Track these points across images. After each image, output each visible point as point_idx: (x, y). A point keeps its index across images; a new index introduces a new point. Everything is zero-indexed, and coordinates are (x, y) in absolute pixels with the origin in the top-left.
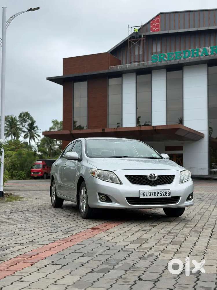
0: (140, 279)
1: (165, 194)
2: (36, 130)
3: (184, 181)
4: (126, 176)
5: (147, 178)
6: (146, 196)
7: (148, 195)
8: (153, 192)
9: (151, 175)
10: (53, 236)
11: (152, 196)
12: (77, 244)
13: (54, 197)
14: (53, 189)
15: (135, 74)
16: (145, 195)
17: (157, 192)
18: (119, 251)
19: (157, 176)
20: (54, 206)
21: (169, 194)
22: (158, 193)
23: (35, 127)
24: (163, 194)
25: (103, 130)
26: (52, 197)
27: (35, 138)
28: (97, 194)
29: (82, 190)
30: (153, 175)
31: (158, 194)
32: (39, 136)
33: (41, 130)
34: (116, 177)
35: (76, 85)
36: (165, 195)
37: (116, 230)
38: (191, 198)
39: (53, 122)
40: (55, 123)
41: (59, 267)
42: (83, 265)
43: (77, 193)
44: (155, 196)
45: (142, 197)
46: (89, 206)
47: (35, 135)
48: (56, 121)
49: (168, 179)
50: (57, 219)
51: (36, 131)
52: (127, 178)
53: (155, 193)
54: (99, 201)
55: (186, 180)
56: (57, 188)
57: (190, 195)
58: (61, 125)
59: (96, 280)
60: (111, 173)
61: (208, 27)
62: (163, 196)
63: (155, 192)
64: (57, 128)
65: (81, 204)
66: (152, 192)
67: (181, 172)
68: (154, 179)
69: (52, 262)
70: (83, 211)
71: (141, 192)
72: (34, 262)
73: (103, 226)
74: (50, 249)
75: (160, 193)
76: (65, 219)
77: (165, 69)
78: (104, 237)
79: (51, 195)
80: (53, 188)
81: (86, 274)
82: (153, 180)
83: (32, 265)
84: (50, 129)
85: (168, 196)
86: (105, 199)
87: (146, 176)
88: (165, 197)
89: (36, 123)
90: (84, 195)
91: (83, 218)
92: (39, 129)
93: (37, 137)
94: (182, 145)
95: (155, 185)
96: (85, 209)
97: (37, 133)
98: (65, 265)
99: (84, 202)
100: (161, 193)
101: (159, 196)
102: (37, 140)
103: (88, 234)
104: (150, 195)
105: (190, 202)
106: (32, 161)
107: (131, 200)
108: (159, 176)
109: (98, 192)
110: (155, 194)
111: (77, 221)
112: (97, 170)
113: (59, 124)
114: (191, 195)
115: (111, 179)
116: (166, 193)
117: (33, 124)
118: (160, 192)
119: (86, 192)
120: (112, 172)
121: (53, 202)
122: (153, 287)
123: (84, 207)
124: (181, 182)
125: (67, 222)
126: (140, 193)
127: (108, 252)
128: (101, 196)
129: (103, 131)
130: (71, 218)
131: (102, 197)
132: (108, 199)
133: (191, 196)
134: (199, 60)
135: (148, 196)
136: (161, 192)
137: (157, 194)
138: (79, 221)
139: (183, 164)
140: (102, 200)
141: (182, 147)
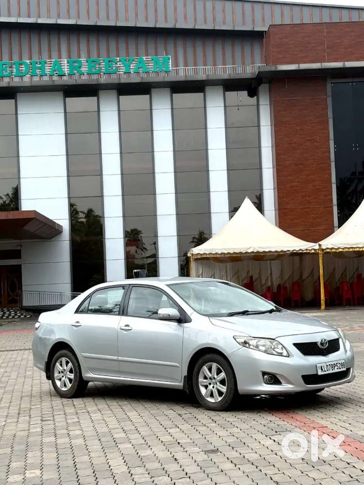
4: (295, 345)
5: (318, 345)
6: (324, 371)
11: (330, 370)
19: (328, 341)
21: (344, 365)
24: (339, 365)
28: (261, 375)
30: (323, 341)
34: (282, 347)
36: (341, 367)
45: (320, 373)
52: (297, 348)
54: (264, 384)
60: (273, 342)
61: (55, 20)
63: (332, 364)
66: (329, 365)
68: (325, 345)
75: (336, 366)
85: (343, 369)
86: (272, 380)
87: (316, 343)
94: (19, 248)
101: (336, 370)
104: (327, 369)
109: (262, 370)
112: (251, 338)
120: (274, 339)
126: (318, 367)
128: (266, 377)
132: (275, 380)
134: (50, 83)
136: (337, 363)
137: (333, 367)
139: (23, 284)
140: (269, 382)
141: (19, 251)
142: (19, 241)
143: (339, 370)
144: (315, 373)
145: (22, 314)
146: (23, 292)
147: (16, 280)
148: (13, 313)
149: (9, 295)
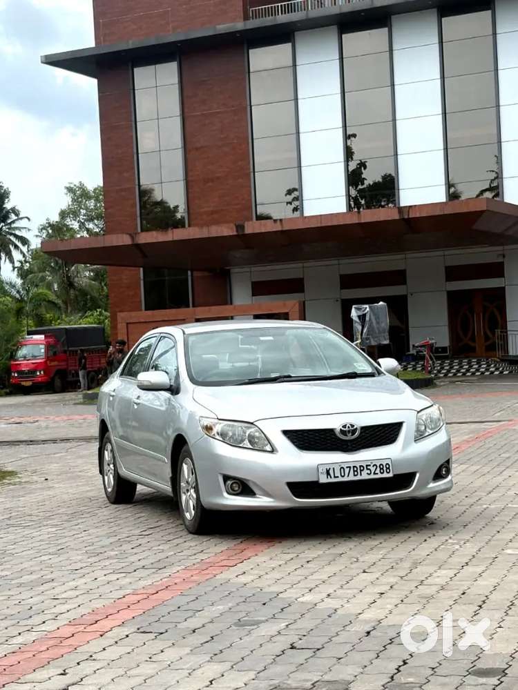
0: (293, 647)
1: (378, 469)
2: (13, 222)
3: (427, 434)
4: (286, 433)
5: (335, 434)
6: (335, 477)
7: (338, 474)
8: (350, 467)
9: (345, 426)
10: (128, 580)
11: (348, 476)
12: (182, 594)
13: (111, 477)
14: (107, 455)
15: (334, 29)
16: (332, 476)
17: (360, 466)
18: (264, 604)
19: (359, 429)
20: (112, 500)
21: (389, 468)
22: (362, 468)
23: (8, 212)
24: (373, 469)
25: (240, 227)
26: (106, 478)
27: (12, 248)
28: (221, 479)
29: (185, 467)
30: (349, 427)
31: (363, 470)
32: (24, 241)
33: (29, 219)
34: (263, 436)
35: (143, 76)
36: (378, 471)
37: (264, 559)
38: (444, 472)
39: (70, 190)
40: (79, 194)
41: (152, 636)
42: (194, 632)
43: (172, 472)
44: (355, 475)
45: (324, 479)
46: (202, 505)
47: (12, 238)
48: (82, 187)
49: (385, 434)
50: (127, 539)
51: (13, 226)
52: (289, 438)
53: (355, 469)
54: (225, 494)
55: (431, 432)
56: (117, 455)
57: (442, 465)
58: (97, 200)
59: (218, 652)
60: (249, 428)
62: (375, 473)
63: (354, 467)
64: (83, 212)
65: (184, 497)
66: (347, 467)
67: (418, 412)
68: (353, 434)
69: (138, 629)
70: (188, 515)
71: (322, 469)
72: (105, 631)
73: (238, 551)
74: (129, 607)
75: (367, 469)
76: (147, 539)
77: (435, 10)
78: (237, 576)
79: (101, 472)
80: (106, 452)
81: (202, 644)
82: (349, 437)
83: (101, 636)
84: (63, 214)
85: (385, 475)
86: (239, 488)
87: (331, 431)
88: (380, 476)
89: (11, 196)
90: (188, 478)
91: (191, 533)
92: (22, 218)
93: (16, 247)
94: (500, 260)
95: (355, 450)
96: (193, 512)
97: (17, 232)
98: (162, 633)
99: (189, 493)
100: (369, 467)
101: (365, 476)
102: (17, 256)
103: (203, 572)
104: (343, 475)
105: (445, 483)
106: (13, 335)
107: (298, 488)
108: (363, 428)
109: (220, 474)
110: (354, 471)
111: (176, 541)
112: (216, 421)
113: (89, 198)
114: (446, 467)
115: (250, 442)
116: (381, 467)
117: (3, 203)
118: (367, 466)
119: (193, 471)
120: (252, 423)
121: (109, 490)
122: (312, 657)
123: (192, 508)
124: (420, 436)
125: (152, 545)
126: (320, 470)
127: (242, 607)
128: (229, 482)
129: (237, 231)
130: (162, 534)
131: (232, 484)
132: (244, 488)
133: (444, 470)
135: (338, 477)
136: (370, 465)
137: (361, 471)
138: (181, 540)
139: (508, 320)
140: (232, 492)
141: (502, 264)
142: (500, 248)
143: (372, 476)
144: (315, 479)
145: (497, 369)
146: (508, 333)
147: (497, 313)
148: (485, 366)
149: (487, 338)
